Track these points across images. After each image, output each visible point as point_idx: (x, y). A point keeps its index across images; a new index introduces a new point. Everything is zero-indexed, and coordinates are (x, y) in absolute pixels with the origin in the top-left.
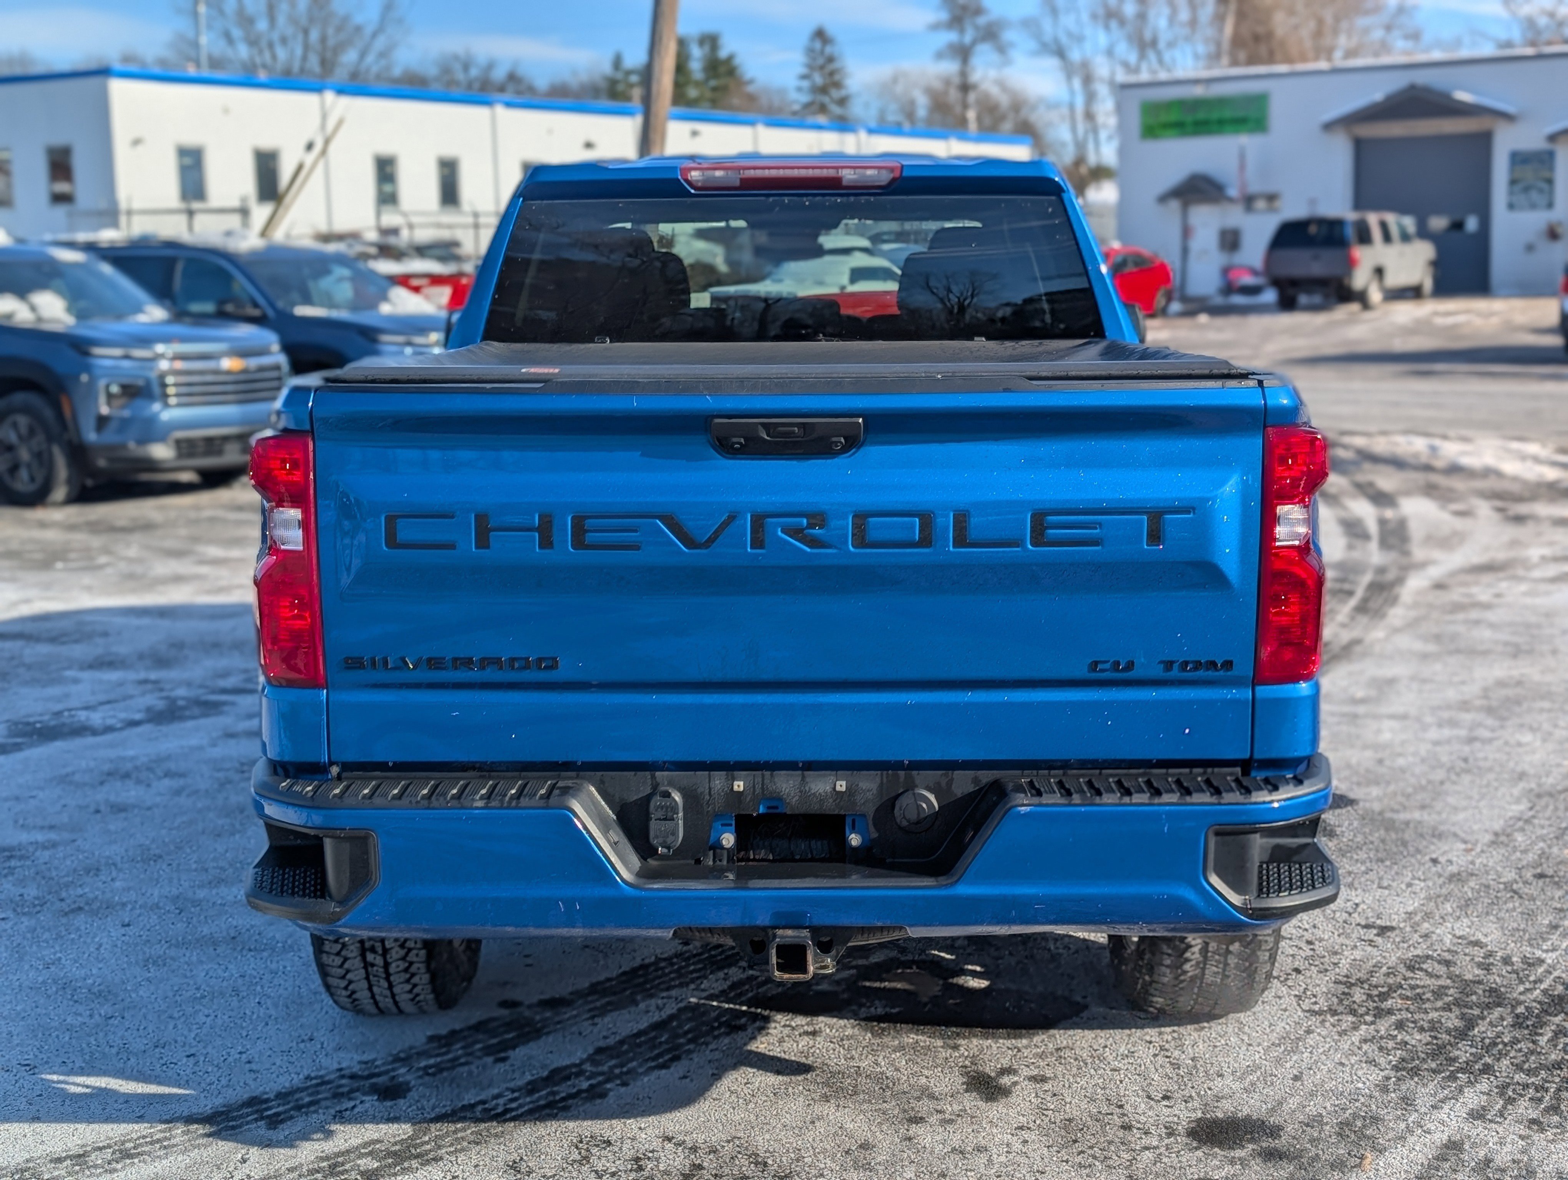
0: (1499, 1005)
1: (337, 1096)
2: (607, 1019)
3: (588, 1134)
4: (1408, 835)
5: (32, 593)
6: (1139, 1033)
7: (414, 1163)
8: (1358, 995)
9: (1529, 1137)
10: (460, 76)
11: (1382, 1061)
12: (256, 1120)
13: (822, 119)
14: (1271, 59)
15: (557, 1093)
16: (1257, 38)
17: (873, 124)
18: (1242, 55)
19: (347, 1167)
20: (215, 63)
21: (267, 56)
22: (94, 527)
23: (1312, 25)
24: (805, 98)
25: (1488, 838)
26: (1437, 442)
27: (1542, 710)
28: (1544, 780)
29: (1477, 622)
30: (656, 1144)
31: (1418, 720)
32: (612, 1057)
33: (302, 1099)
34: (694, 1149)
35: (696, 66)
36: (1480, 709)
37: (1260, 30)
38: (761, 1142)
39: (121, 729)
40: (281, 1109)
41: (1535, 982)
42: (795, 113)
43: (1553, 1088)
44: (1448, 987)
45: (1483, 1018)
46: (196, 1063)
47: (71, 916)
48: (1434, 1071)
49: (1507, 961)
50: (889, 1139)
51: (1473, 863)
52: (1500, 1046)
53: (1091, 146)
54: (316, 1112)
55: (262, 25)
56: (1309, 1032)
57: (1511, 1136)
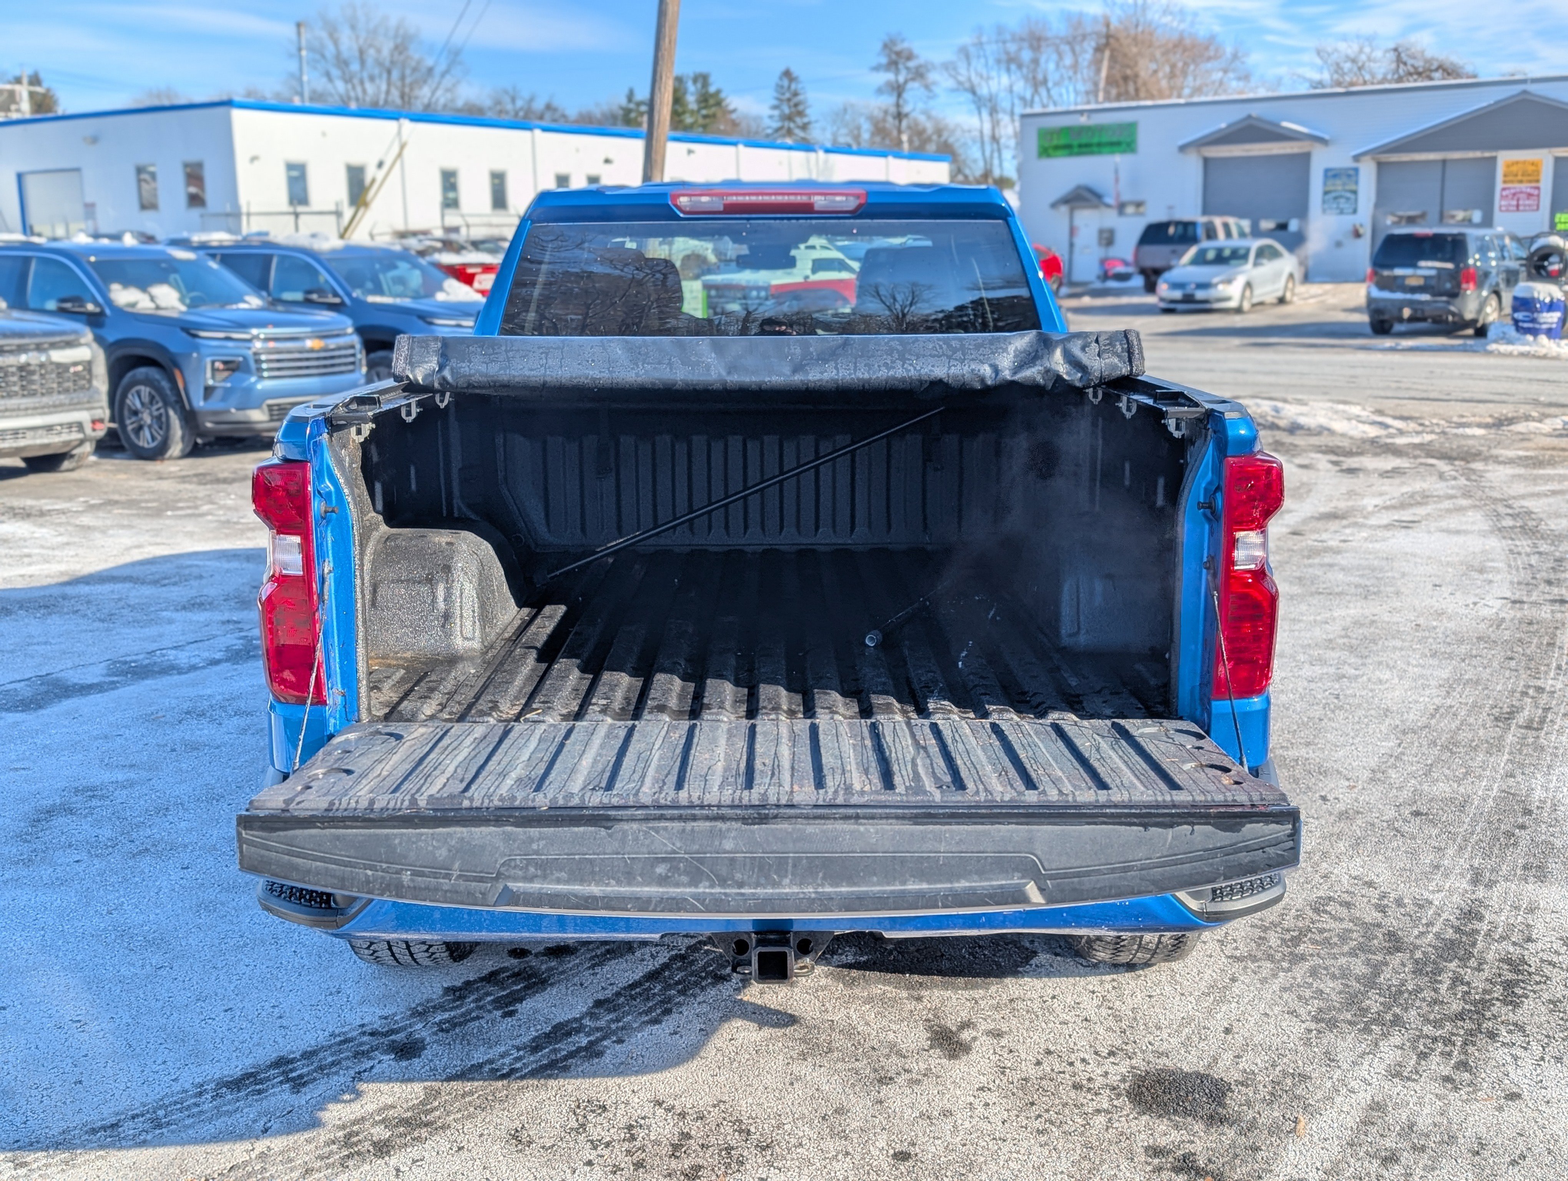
0: (1398, 950)
1: (359, 1055)
2: (606, 968)
3: (585, 1098)
4: (1298, 772)
5: (144, 538)
6: (1082, 981)
7: (424, 1133)
8: (1274, 939)
9: (1445, 1097)
10: (509, 107)
11: (1302, 1011)
12: (281, 1082)
13: (789, 141)
14: (1137, 97)
15: (560, 1050)
16: (1126, 79)
17: (829, 145)
18: (1114, 92)
19: (361, 1137)
20: (316, 96)
21: (359, 89)
22: (202, 479)
23: (1167, 69)
24: (776, 124)
25: (1367, 774)
26: (1280, 405)
27: (1395, 648)
28: (1406, 716)
29: (1331, 565)
30: (648, 1109)
31: (1293, 657)
32: (609, 1011)
33: (325, 1058)
34: (683, 1115)
35: (691, 99)
36: (1344, 647)
37: (1129, 72)
38: (745, 1106)
39: (203, 667)
40: (305, 1070)
41: (1427, 925)
42: (768, 136)
43: (1459, 1041)
44: (1351, 931)
45: (1386, 964)
46: (231, 1020)
47: (138, 858)
48: (1350, 1023)
49: (1399, 903)
50: (862, 1103)
51: (1356, 800)
52: (1406, 995)
53: (996, 162)
54: (337, 1073)
55: (355, 67)
56: (1234, 980)
57: (1429, 1096)
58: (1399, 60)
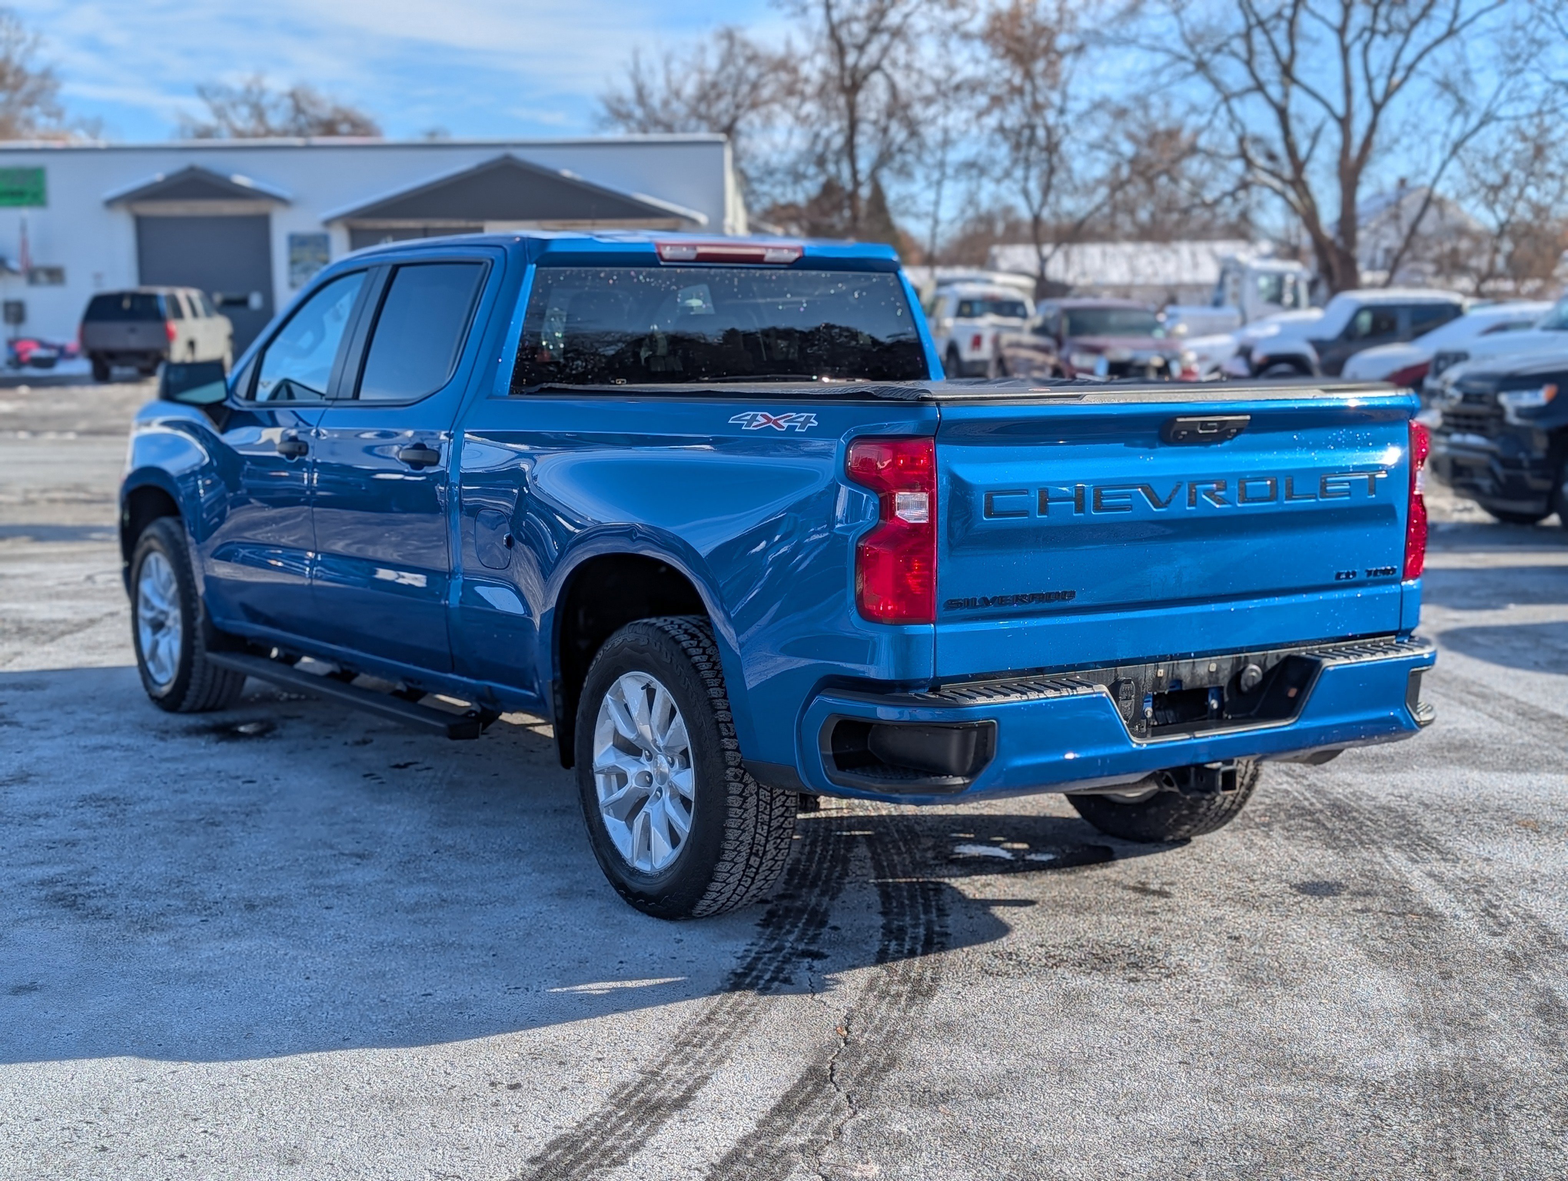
1: (785, 962)
40: (769, 975)
54: (794, 972)
58: (298, 110)
